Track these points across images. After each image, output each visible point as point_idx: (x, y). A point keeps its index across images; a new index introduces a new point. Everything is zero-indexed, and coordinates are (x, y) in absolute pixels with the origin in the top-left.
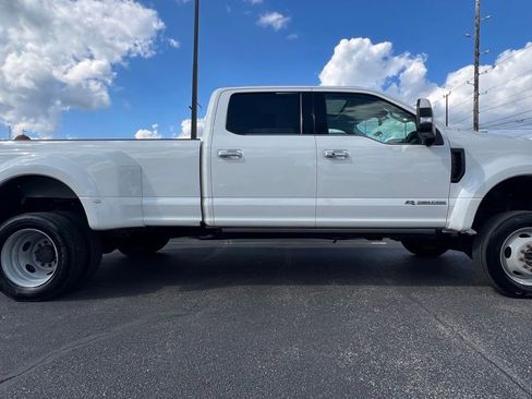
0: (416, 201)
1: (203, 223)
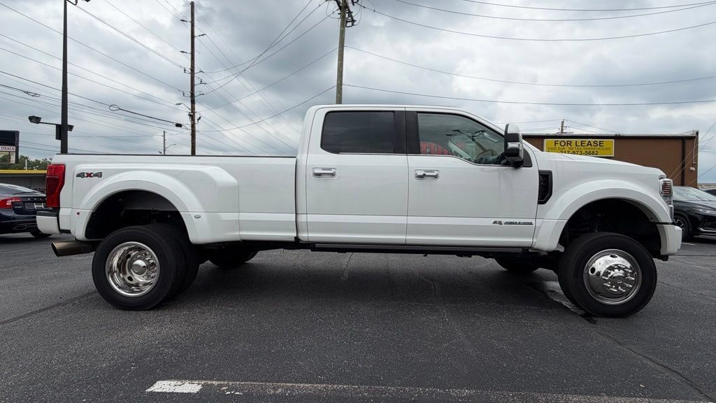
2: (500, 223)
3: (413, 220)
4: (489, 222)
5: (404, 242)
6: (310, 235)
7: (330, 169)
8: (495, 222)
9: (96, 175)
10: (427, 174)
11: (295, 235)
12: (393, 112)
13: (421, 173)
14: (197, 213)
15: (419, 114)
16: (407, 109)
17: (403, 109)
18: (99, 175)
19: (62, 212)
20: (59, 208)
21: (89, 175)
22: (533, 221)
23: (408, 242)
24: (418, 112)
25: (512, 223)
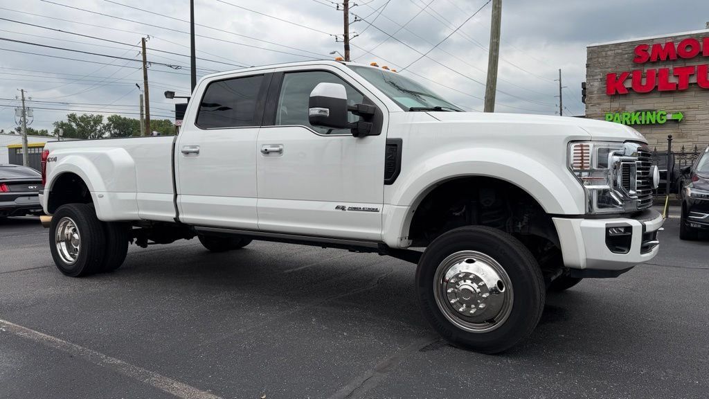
0: (347, 205)
1: (176, 219)
2: (343, 208)
3: (263, 203)
4: (331, 207)
5: (256, 228)
7: (195, 147)
8: (337, 208)
9: (54, 159)
11: (174, 215)
12: (263, 74)
14: (100, 193)
15: (287, 75)
16: (277, 71)
17: (272, 71)
22: (379, 207)
23: (261, 228)
24: (285, 72)
25: (355, 209)
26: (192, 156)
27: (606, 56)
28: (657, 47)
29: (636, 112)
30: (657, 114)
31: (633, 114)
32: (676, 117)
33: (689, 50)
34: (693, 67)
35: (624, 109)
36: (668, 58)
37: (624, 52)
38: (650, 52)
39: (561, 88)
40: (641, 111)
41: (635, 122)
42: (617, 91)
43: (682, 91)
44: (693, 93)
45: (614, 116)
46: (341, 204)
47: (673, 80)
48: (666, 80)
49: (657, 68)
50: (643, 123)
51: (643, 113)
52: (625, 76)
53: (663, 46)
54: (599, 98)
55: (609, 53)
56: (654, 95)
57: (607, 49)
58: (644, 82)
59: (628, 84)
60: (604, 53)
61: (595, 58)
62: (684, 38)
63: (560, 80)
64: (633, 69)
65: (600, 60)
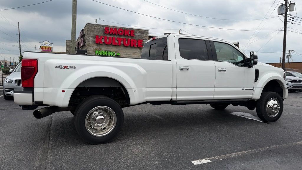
2: (244, 89)
3: (217, 89)
4: (240, 89)
5: (212, 99)
6: (177, 97)
7: (186, 67)
8: (242, 89)
9: (71, 67)
10: (223, 69)
11: (171, 97)
12: (205, 40)
13: (220, 69)
14: (134, 89)
15: (214, 42)
16: (210, 40)
17: (208, 40)
18: (73, 67)
19: (36, 90)
20: (33, 88)
21: (66, 67)
22: (253, 88)
25: (247, 89)
26: (184, 71)
27: (94, 28)
28: (111, 29)
29: (106, 51)
30: (112, 53)
31: (105, 52)
32: (118, 54)
33: (121, 32)
34: (122, 38)
35: (101, 49)
36: (115, 34)
37: (101, 28)
38: (109, 30)
39: (19, 31)
40: (107, 51)
41: (106, 55)
42: (99, 43)
43: (119, 46)
44: (122, 47)
45: (99, 52)
46: (243, 88)
47: (116, 42)
48: (115, 41)
49: (112, 37)
50: (108, 55)
51: (108, 52)
52: (102, 37)
53: (113, 29)
54: (92, 44)
55: (95, 27)
56: (111, 46)
57: (94, 26)
58: (108, 41)
59: (103, 40)
60: (93, 27)
61: (90, 28)
62: (120, 28)
63: (19, 27)
64: (103, 35)
65: (92, 29)
